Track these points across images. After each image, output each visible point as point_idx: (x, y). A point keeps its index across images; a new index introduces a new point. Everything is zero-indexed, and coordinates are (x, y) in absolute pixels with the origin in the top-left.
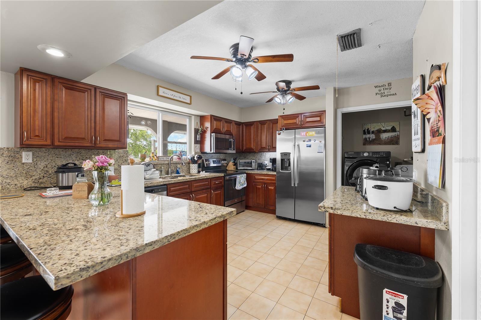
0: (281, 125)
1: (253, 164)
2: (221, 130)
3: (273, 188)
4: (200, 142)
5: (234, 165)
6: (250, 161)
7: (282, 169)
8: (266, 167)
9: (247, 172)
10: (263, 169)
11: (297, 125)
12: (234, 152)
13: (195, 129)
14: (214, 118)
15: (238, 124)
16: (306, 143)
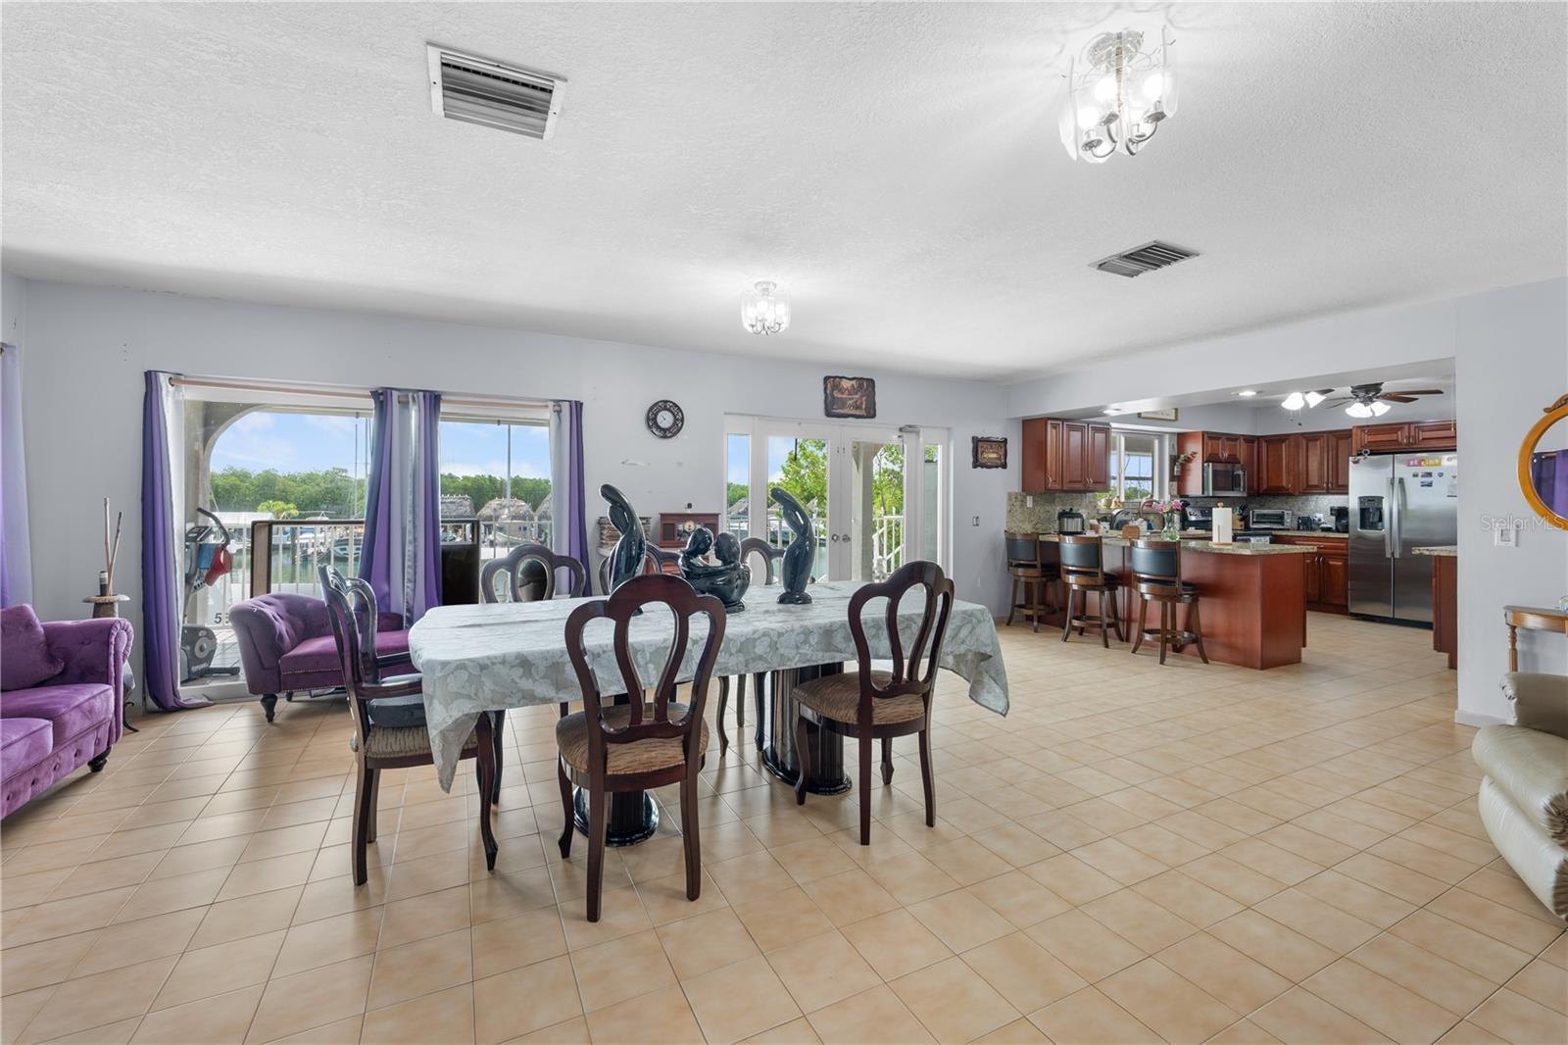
0: (1359, 442)
1: (1288, 520)
2: (1220, 455)
3: (1340, 563)
4: (1179, 479)
5: (1241, 520)
6: (1279, 512)
7: (1363, 526)
8: (1319, 525)
9: (1274, 532)
10: (1312, 530)
11: (1401, 444)
12: (1245, 495)
13: (1171, 456)
14: (1210, 437)
15: (1250, 440)
16: (1420, 479)
